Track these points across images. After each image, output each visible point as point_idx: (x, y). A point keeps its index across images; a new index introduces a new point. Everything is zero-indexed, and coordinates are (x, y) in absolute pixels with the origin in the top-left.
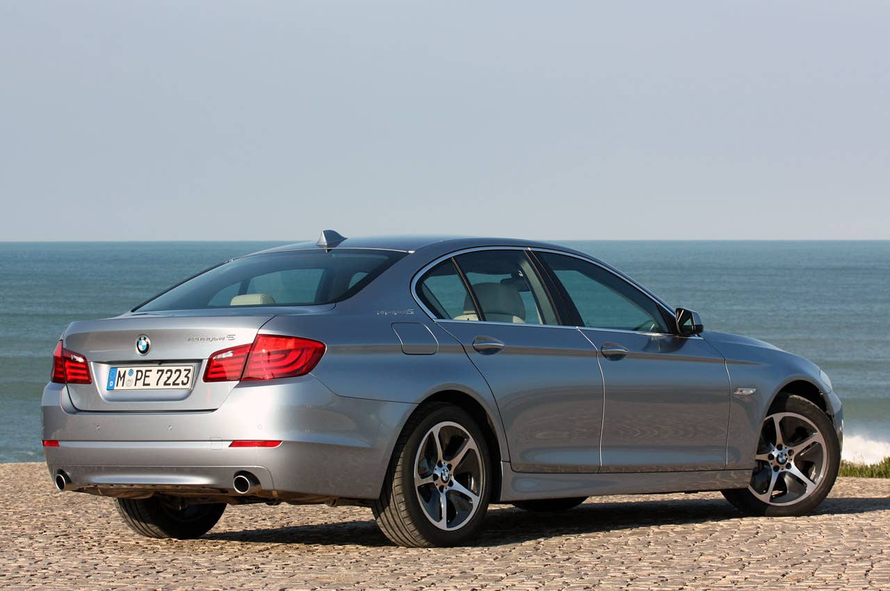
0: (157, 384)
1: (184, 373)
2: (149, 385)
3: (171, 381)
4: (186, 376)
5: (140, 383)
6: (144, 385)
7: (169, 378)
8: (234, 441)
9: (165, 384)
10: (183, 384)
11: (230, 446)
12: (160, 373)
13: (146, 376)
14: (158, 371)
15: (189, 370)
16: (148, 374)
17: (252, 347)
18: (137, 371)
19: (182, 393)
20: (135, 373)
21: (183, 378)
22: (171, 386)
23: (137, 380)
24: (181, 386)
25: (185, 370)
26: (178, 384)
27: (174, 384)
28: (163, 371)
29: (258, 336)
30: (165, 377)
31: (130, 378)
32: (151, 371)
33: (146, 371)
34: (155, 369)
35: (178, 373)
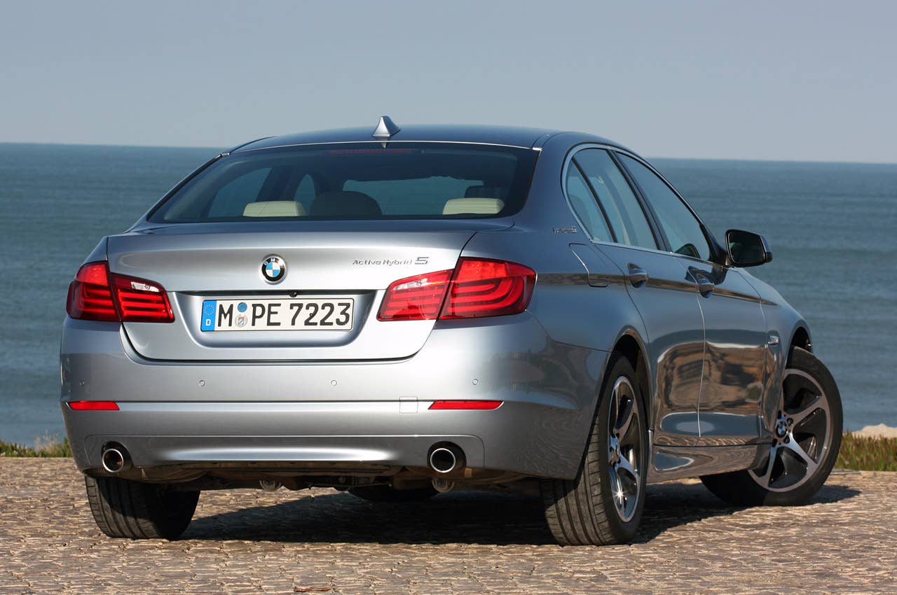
0: (293, 323)
1: (338, 309)
2: (278, 324)
3: (317, 319)
4: (343, 313)
5: (261, 323)
6: (269, 324)
7: (312, 316)
8: (435, 401)
9: (307, 323)
10: (338, 322)
11: (429, 408)
12: (296, 308)
13: (270, 313)
14: (292, 306)
15: (348, 305)
16: (273, 309)
17: (452, 274)
18: (254, 306)
19: (339, 336)
20: (250, 309)
21: (337, 314)
22: (319, 327)
23: (255, 317)
24: (335, 326)
25: (340, 304)
26: (331, 324)
27: (323, 323)
28: (300, 306)
29: (461, 260)
30: (305, 314)
31: (243, 314)
32: (279, 305)
33: (270, 306)
34: (286, 302)
35: (328, 309)
